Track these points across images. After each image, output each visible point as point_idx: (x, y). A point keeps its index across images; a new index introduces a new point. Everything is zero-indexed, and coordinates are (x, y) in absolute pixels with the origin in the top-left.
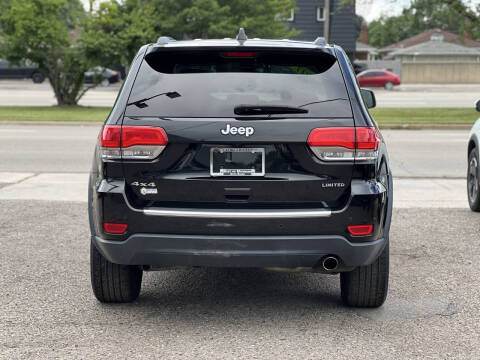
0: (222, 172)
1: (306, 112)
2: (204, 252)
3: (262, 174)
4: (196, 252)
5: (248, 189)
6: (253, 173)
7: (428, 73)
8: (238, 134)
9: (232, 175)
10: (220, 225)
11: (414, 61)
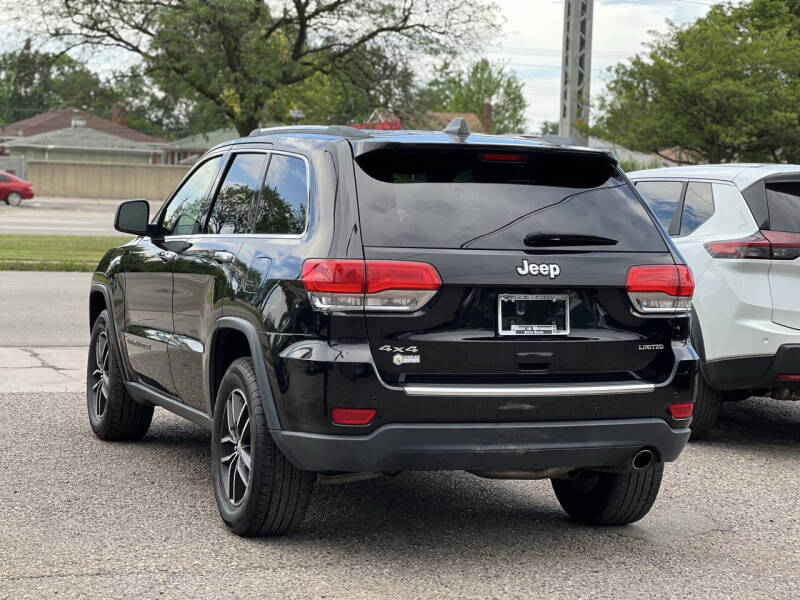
0: (514, 330)
1: (614, 243)
2: (490, 447)
3: (567, 332)
4: (478, 448)
5: (550, 354)
6: (553, 330)
7: (71, 180)
8: (540, 273)
9: (526, 334)
10: (517, 406)
11: (47, 158)
